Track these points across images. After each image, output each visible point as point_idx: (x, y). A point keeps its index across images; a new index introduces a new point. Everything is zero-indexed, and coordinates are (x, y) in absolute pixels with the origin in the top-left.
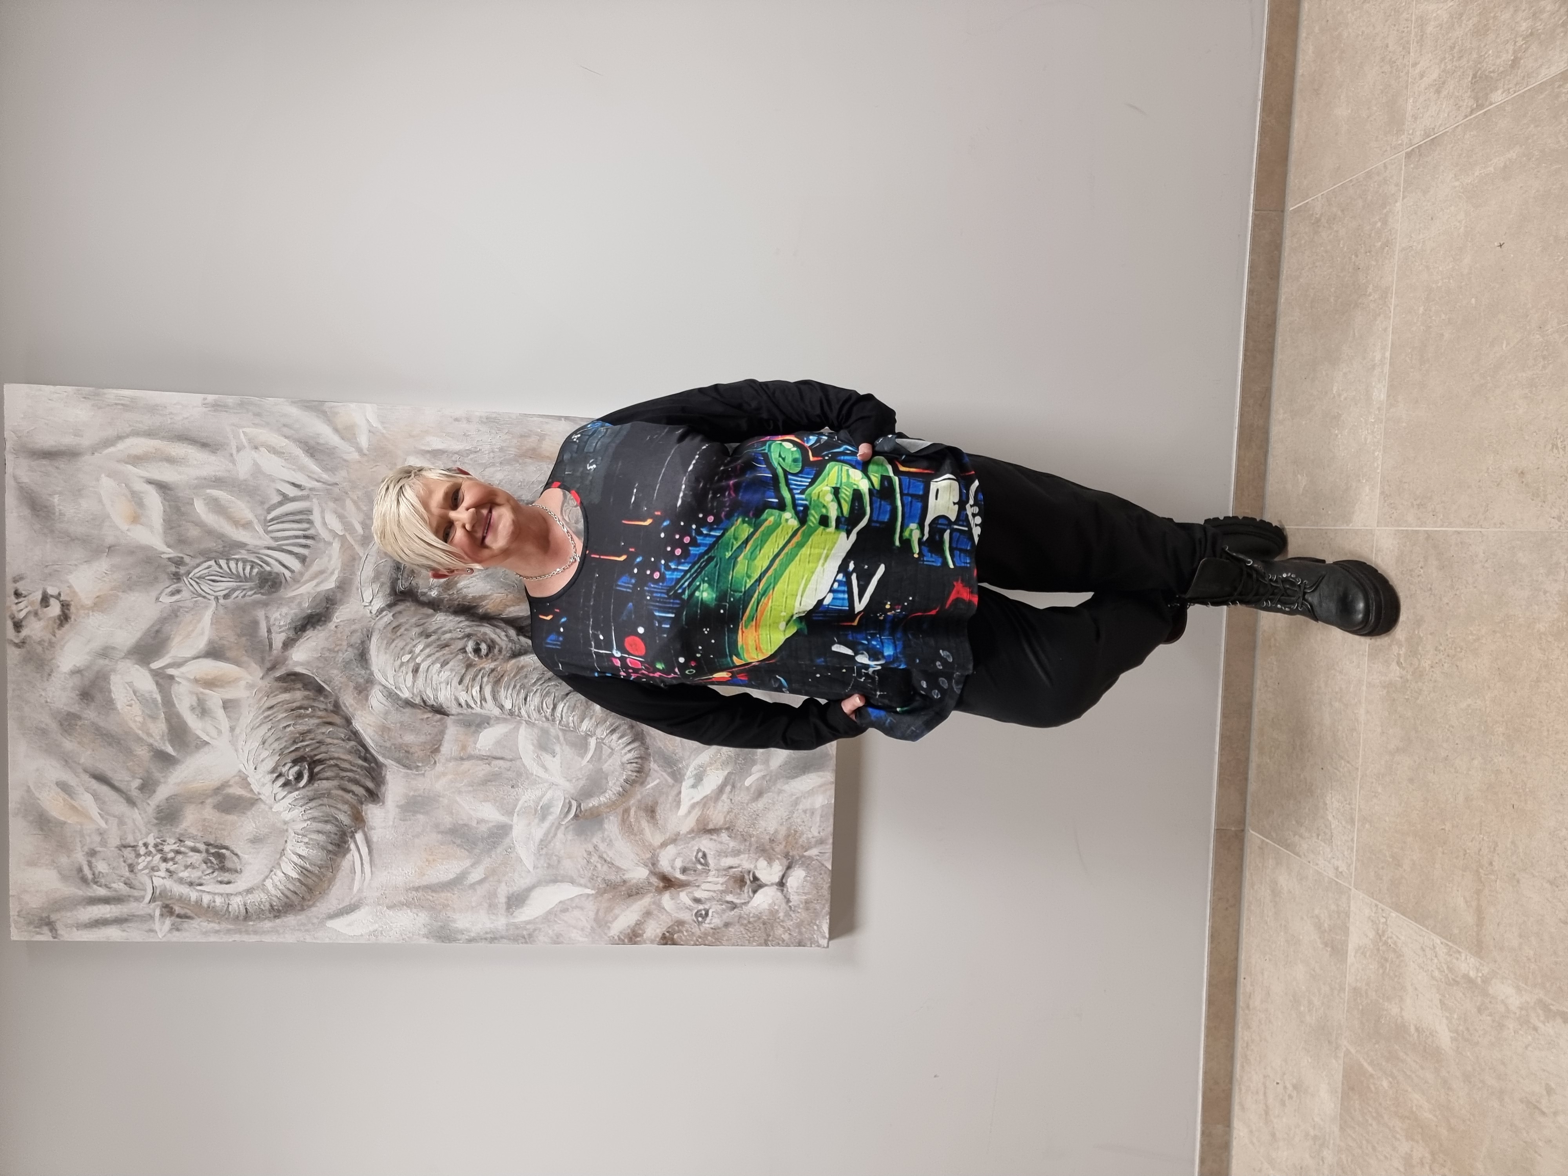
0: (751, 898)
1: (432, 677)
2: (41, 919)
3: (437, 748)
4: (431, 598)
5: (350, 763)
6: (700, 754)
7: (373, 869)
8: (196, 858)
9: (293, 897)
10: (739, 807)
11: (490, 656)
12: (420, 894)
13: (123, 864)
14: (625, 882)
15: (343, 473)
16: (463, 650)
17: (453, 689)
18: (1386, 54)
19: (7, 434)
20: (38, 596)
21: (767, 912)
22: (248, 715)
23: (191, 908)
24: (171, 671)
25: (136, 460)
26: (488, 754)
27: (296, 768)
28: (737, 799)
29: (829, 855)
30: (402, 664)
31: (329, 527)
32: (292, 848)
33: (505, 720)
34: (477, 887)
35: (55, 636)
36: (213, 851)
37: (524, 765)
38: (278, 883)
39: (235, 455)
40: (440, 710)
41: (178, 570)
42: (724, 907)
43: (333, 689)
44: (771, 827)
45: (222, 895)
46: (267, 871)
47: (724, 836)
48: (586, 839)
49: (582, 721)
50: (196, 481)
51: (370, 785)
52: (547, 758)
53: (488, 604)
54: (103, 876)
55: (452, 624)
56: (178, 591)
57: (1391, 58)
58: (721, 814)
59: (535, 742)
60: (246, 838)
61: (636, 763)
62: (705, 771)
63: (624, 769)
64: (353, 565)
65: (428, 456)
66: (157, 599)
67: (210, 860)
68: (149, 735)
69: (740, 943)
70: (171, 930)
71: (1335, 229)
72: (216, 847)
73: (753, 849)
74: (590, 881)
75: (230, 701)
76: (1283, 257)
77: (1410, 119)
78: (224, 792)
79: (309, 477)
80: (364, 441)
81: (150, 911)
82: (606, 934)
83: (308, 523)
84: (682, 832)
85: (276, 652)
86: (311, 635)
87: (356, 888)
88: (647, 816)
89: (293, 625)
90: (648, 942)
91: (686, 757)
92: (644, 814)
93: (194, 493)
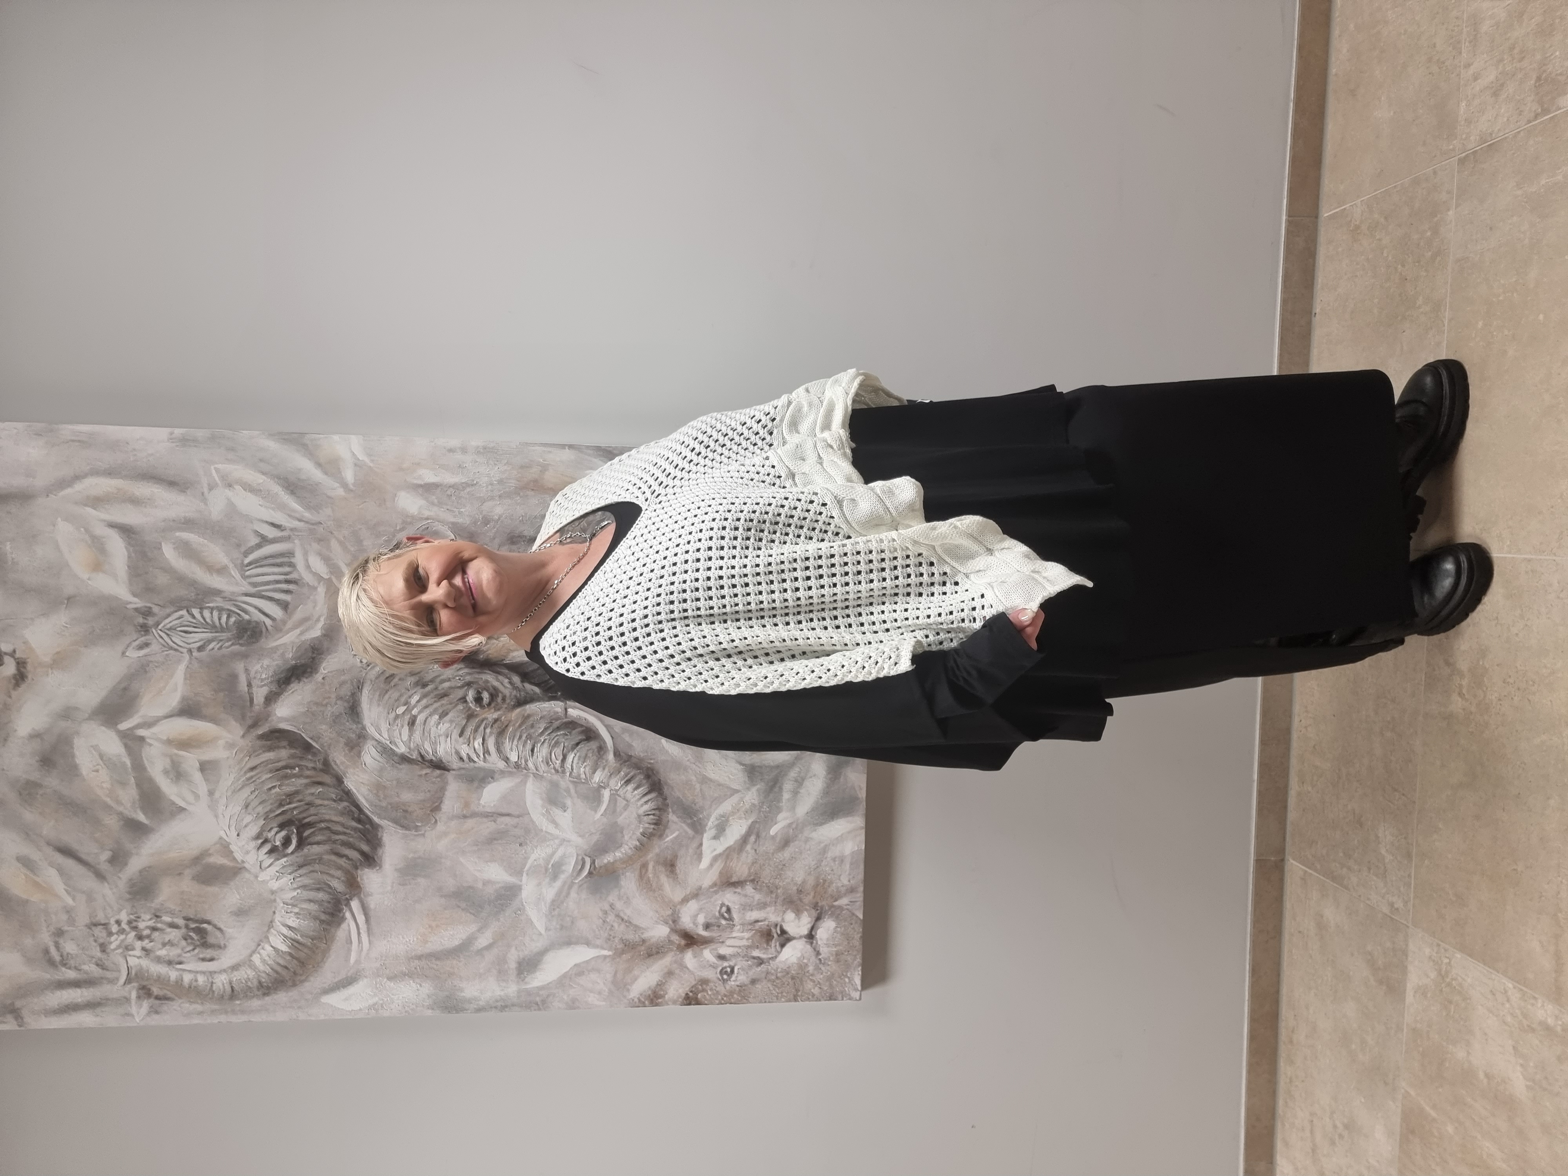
0: (779, 953)
1: (430, 729)
2: (4, 1006)
3: (436, 806)
5: (343, 825)
6: (721, 803)
7: (371, 939)
8: (174, 935)
9: (284, 972)
10: (764, 858)
11: (493, 705)
12: (423, 963)
13: (94, 944)
14: (644, 941)
15: (328, 511)
16: (464, 700)
17: (453, 741)
18: (1433, 54)
21: (795, 967)
22: (228, 779)
24: (141, 732)
25: (96, 502)
26: (493, 810)
27: (283, 833)
28: (762, 849)
29: (860, 903)
31: (313, 570)
33: (511, 774)
34: (485, 953)
35: (10, 697)
36: (193, 926)
37: (532, 820)
38: (267, 958)
39: (206, 494)
40: (439, 766)
41: (146, 622)
42: (749, 962)
43: (322, 746)
44: (798, 877)
45: (203, 973)
46: (253, 946)
47: (749, 889)
48: (601, 898)
49: (594, 772)
50: (163, 524)
51: (365, 848)
52: (557, 812)
54: (72, 958)
56: (147, 645)
57: (1439, 59)
58: (745, 866)
59: (544, 795)
60: (229, 911)
62: (727, 821)
63: (640, 822)
65: (420, 490)
66: (123, 653)
67: (190, 936)
68: (119, 802)
69: (767, 1000)
70: (149, 1013)
72: (196, 921)
73: (779, 901)
74: (607, 942)
75: (209, 762)
76: (1317, 265)
77: (1463, 122)
78: (204, 861)
79: (290, 516)
80: (349, 476)
81: (126, 994)
82: (625, 997)
84: (703, 886)
85: (257, 707)
86: (296, 688)
87: (352, 960)
88: (666, 871)
89: (276, 678)
90: (670, 1003)
91: (706, 807)
92: (663, 869)
93: (162, 537)
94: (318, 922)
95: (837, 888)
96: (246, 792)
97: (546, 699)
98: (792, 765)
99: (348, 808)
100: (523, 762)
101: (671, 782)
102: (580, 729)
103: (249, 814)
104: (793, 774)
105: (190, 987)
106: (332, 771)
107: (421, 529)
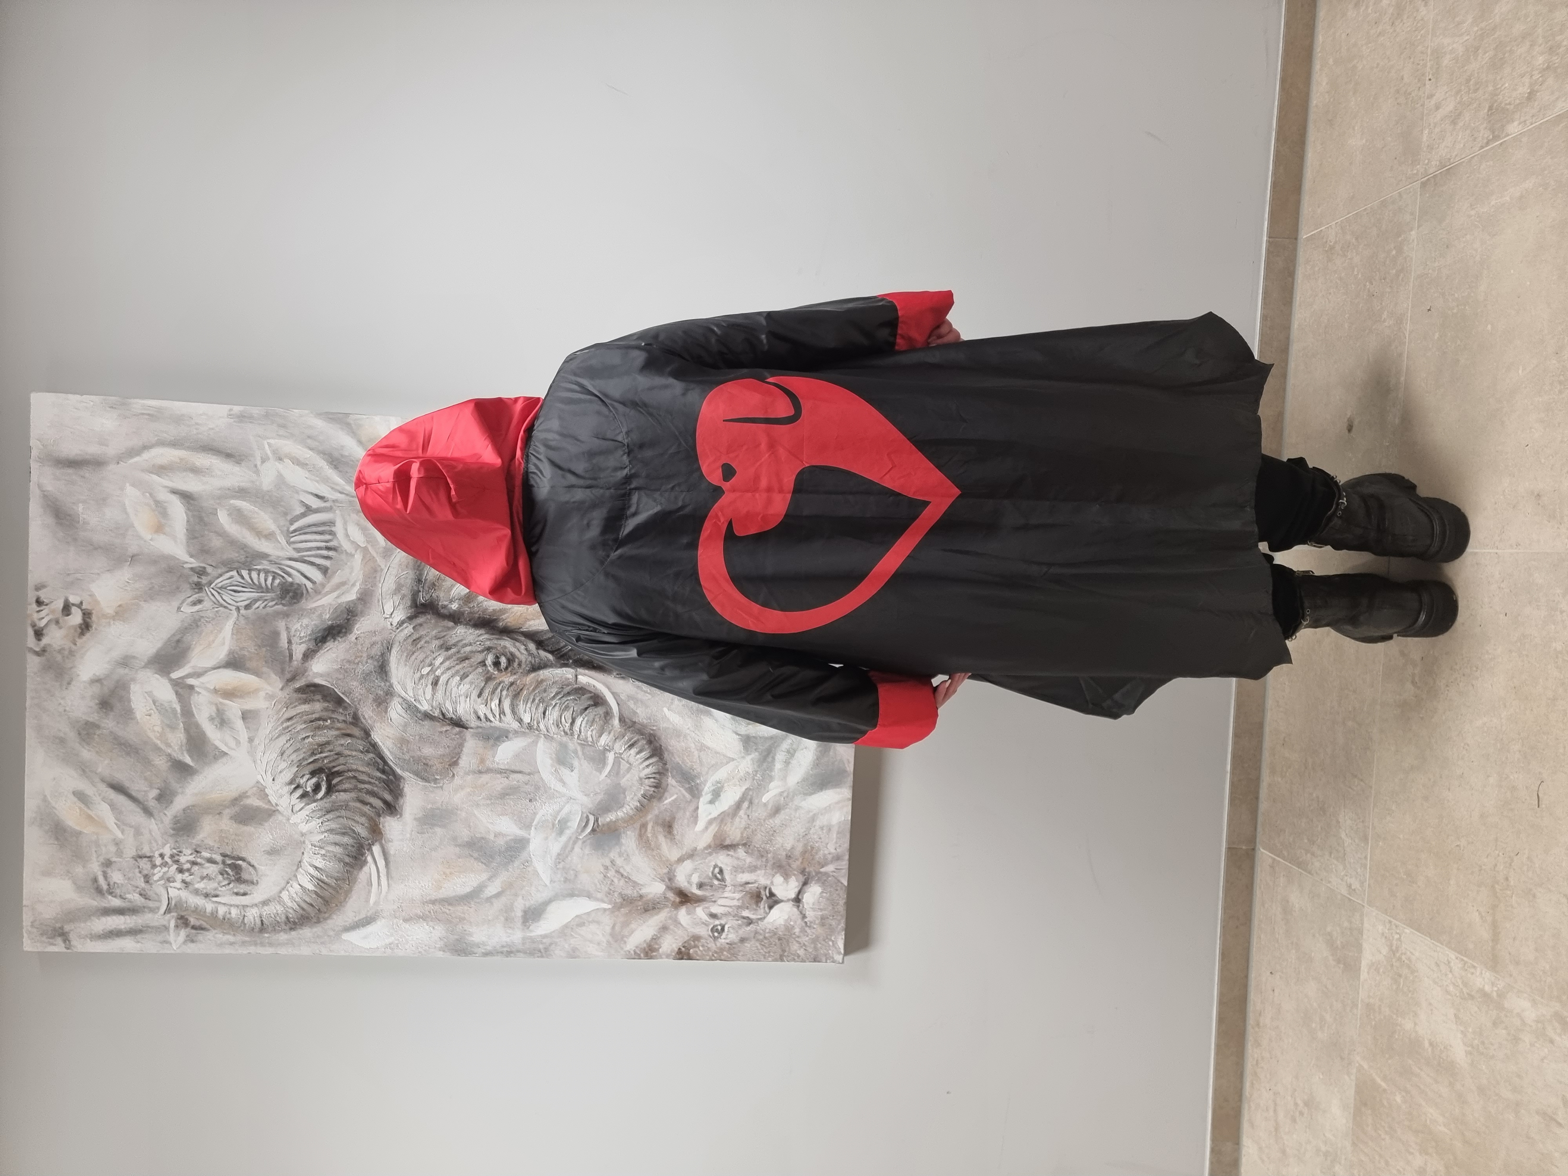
0: (768, 914)
2: (55, 929)
3: (455, 761)
4: (451, 611)
5: (369, 775)
6: (718, 770)
8: (211, 869)
10: (756, 823)
12: (436, 907)
13: (139, 875)
14: (641, 896)
17: (472, 702)
18: (1401, 86)
19: (33, 442)
20: (60, 604)
21: (783, 928)
23: (206, 919)
24: (191, 681)
25: (161, 470)
26: (507, 767)
27: (314, 780)
28: (755, 815)
29: (845, 871)
30: (422, 676)
31: (351, 539)
32: (309, 860)
33: (524, 734)
34: (494, 900)
35: (75, 644)
36: (229, 862)
37: (542, 778)
38: (295, 896)
39: (259, 466)
41: (200, 580)
42: (740, 922)
43: (352, 700)
44: (788, 843)
45: (238, 906)
46: (283, 883)
47: (741, 852)
48: (602, 854)
49: (600, 736)
50: (219, 492)
51: (388, 797)
52: (565, 772)
53: (508, 617)
54: (118, 887)
56: (200, 601)
58: (738, 830)
59: (553, 756)
60: (263, 849)
61: (654, 778)
62: (723, 787)
63: (641, 784)
64: (375, 577)
66: (179, 608)
67: (226, 871)
68: (169, 745)
69: (755, 959)
70: (185, 942)
71: (1349, 256)
72: (233, 858)
73: (769, 865)
74: (607, 896)
75: (250, 711)
76: (1295, 284)
77: (1425, 149)
78: (242, 803)
79: (332, 488)
81: (165, 923)
82: (622, 949)
83: (330, 534)
84: (698, 848)
85: (296, 662)
86: (331, 646)
87: (372, 901)
88: (664, 831)
89: (314, 636)
90: (663, 956)
91: (704, 773)
92: (662, 830)
93: (218, 504)
95: (825, 855)
96: (283, 740)
97: (559, 666)
100: (535, 723)
101: (670, 748)
103: (284, 761)
104: (786, 745)
105: (224, 919)
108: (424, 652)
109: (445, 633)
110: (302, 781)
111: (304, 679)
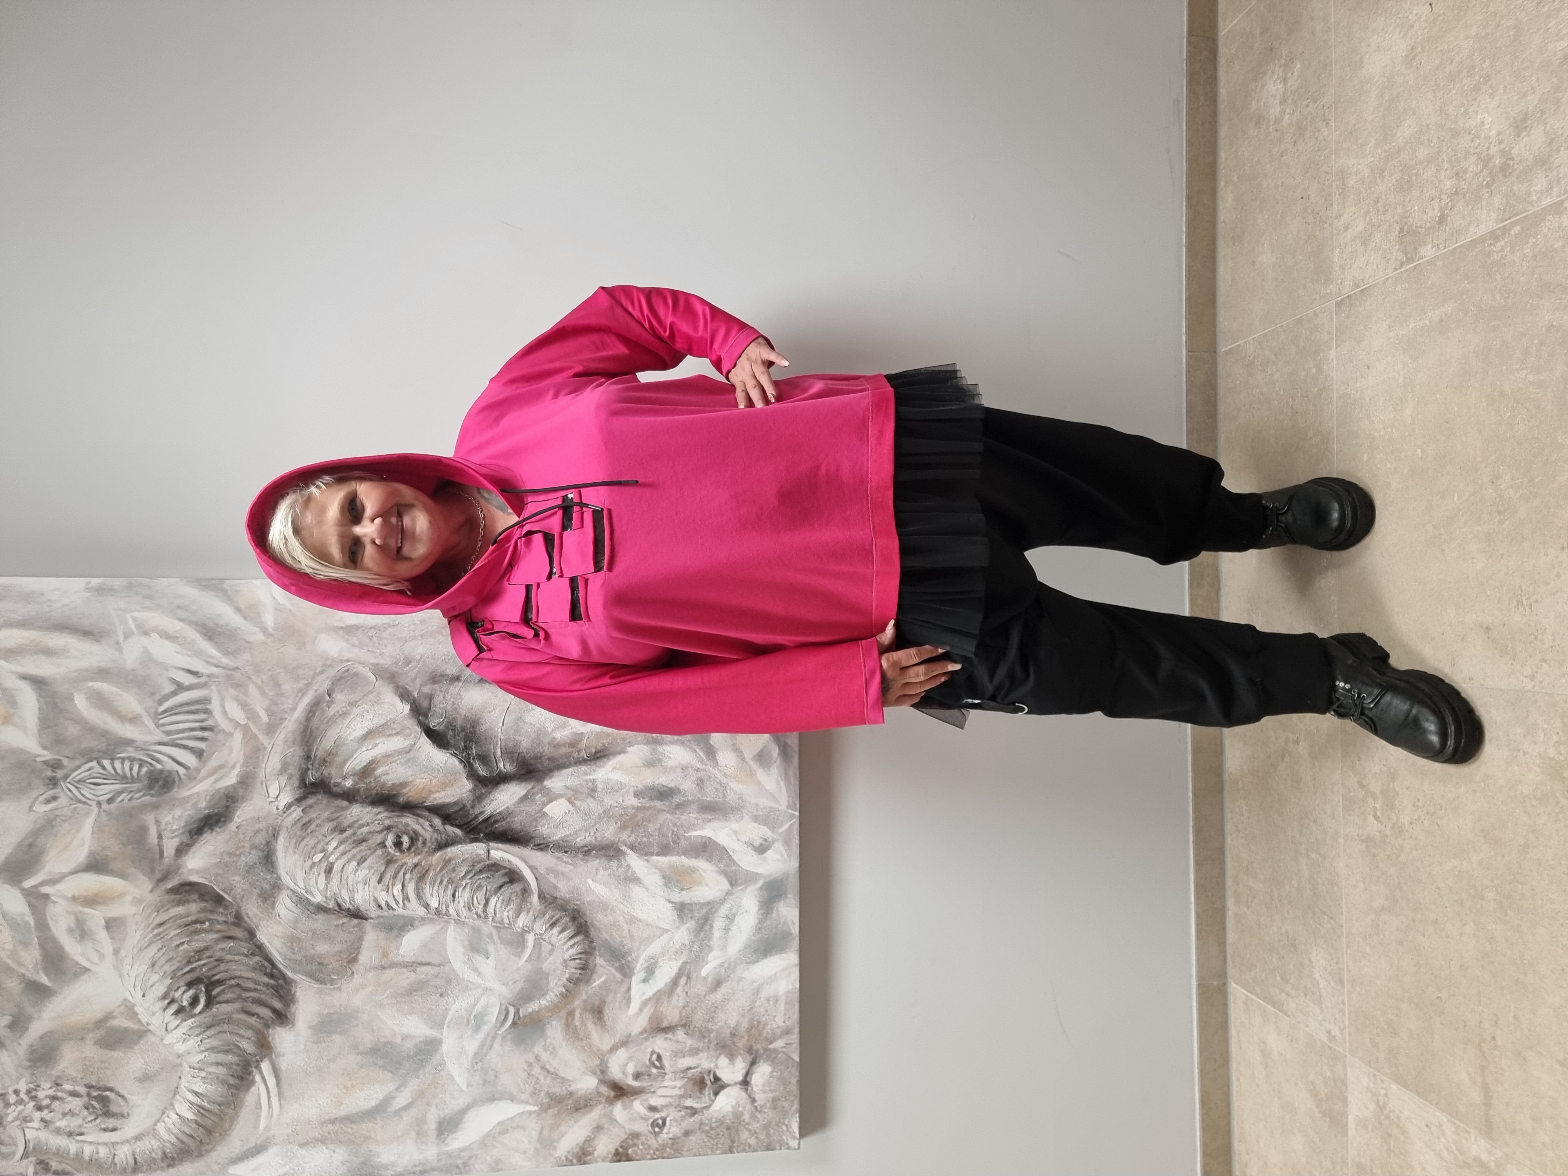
0: (713, 1101)
1: (347, 877)
3: (354, 957)
4: (345, 789)
5: (255, 981)
6: (650, 944)
7: (282, 1102)
8: (74, 1104)
10: (696, 1001)
11: (413, 849)
12: (337, 1127)
14: (571, 1094)
15: (246, 656)
16: (383, 845)
17: (371, 889)
18: (1308, 205)
21: (730, 1114)
22: (134, 936)
24: (45, 890)
25: (9, 654)
26: (413, 960)
27: (191, 992)
28: (693, 991)
29: (796, 1046)
30: (314, 864)
31: (230, 716)
32: (187, 1085)
33: (431, 920)
34: (404, 1114)
36: (94, 1093)
37: (453, 970)
38: (172, 1127)
39: (121, 643)
40: (357, 915)
41: (54, 774)
42: (682, 1113)
43: (234, 897)
44: (732, 1020)
47: (680, 1034)
48: (525, 1049)
49: (518, 916)
50: (75, 674)
51: (278, 1005)
52: (479, 959)
53: (410, 791)
55: (369, 816)
56: (55, 798)
57: (1313, 210)
58: (676, 1009)
59: (466, 943)
60: (134, 1077)
61: (580, 959)
62: (657, 962)
63: (566, 967)
64: (258, 757)
65: (341, 632)
66: (30, 809)
68: (20, 964)
69: (702, 1153)
71: (1270, 372)
72: (99, 1088)
73: (712, 1046)
74: (532, 1097)
75: (115, 919)
76: (1219, 397)
77: (1337, 269)
78: (108, 1025)
79: (207, 662)
80: (269, 620)
82: (551, 1155)
84: (633, 1034)
85: (168, 860)
86: (208, 838)
87: (262, 1127)
88: (593, 1018)
89: (188, 828)
90: (599, 1160)
91: (635, 948)
92: (590, 1016)
93: (74, 687)
94: (226, 1086)
97: (468, 841)
98: (723, 901)
99: (260, 964)
100: (444, 907)
101: (597, 924)
102: (502, 872)
104: (723, 910)
106: (243, 924)
107: (341, 671)
108: (316, 837)
109: (339, 814)
110: (177, 995)
111: (178, 878)
